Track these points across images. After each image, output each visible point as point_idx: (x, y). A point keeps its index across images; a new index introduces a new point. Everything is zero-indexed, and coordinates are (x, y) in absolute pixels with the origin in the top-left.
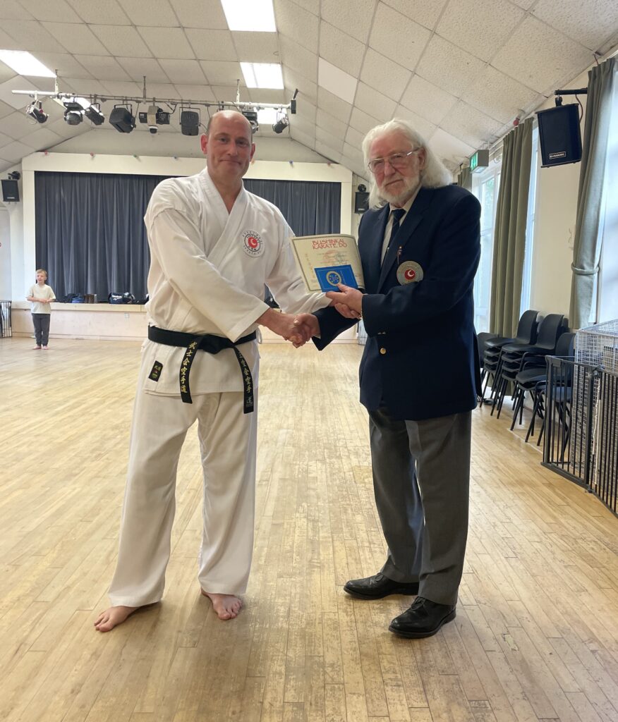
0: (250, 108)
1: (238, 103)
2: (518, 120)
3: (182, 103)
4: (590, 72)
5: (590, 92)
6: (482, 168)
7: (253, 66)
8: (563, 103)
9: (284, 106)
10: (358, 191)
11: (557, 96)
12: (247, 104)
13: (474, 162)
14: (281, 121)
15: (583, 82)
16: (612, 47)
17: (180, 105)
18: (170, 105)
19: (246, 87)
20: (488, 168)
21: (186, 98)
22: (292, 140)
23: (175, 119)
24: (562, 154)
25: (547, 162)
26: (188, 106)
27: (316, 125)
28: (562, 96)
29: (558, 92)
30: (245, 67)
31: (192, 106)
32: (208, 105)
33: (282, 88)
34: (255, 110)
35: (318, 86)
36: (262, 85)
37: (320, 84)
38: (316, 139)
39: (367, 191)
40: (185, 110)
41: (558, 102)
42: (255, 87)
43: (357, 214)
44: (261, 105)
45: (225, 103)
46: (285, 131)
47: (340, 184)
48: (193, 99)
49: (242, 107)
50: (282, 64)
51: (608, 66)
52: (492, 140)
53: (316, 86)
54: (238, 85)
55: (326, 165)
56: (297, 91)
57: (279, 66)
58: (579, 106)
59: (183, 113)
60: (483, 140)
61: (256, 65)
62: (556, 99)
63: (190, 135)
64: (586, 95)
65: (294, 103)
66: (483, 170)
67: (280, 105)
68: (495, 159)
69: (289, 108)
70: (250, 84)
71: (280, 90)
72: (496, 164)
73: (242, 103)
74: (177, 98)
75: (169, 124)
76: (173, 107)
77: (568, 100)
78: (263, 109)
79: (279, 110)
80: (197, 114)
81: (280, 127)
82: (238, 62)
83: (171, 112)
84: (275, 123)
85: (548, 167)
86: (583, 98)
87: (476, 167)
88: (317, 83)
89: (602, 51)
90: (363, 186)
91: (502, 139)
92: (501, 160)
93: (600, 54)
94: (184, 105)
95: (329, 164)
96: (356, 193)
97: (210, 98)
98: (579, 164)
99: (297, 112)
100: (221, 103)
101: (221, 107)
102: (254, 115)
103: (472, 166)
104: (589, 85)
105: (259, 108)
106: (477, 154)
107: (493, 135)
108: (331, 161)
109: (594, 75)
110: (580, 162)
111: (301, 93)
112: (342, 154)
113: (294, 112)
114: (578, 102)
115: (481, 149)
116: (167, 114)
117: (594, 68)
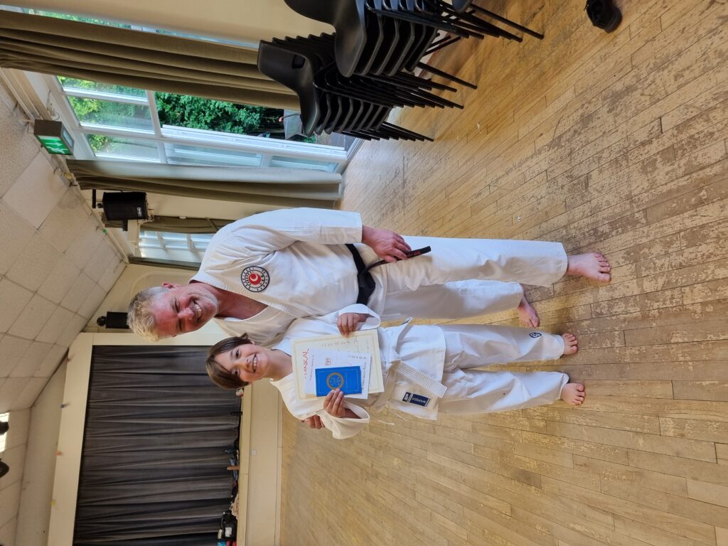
10: (105, 326)
22: (33, 405)
27: (7, 377)
38: (33, 377)
39: (105, 315)
47: (94, 347)
55: (69, 365)
95: (69, 360)
96: (107, 327)
108: (65, 358)
112: (55, 344)
115: (33, 131)
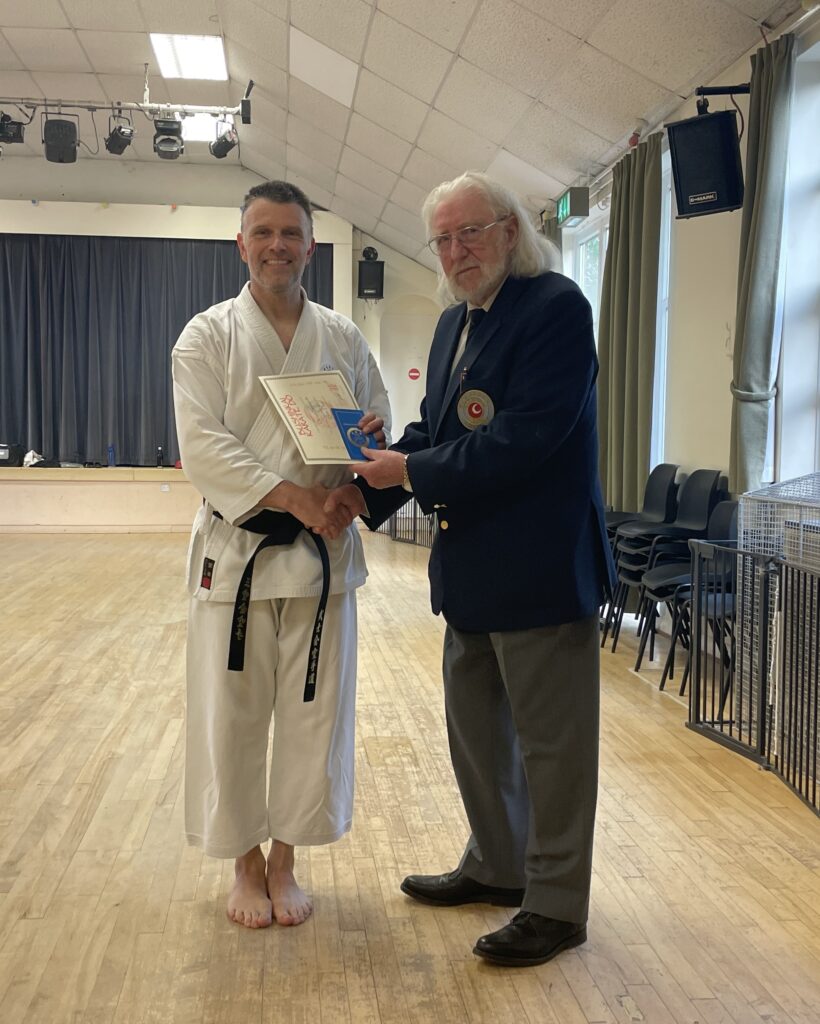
0: (169, 114)
1: (147, 104)
2: (636, 136)
3: (45, 105)
4: (753, 58)
5: (754, 89)
6: (577, 219)
7: (172, 41)
8: (711, 110)
9: (229, 110)
10: (364, 259)
11: (699, 98)
12: (163, 106)
13: (565, 209)
14: (224, 137)
15: (743, 74)
16: (789, 15)
17: (42, 109)
18: (23, 107)
19: (159, 76)
20: (588, 219)
21: (52, 96)
22: (244, 168)
23: (34, 134)
24: (709, 197)
25: (685, 210)
26: (56, 110)
27: (287, 143)
28: (709, 97)
29: (701, 91)
30: (159, 41)
31: (64, 110)
32: (92, 109)
33: (224, 77)
34: (178, 118)
35: (290, 76)
36: (189, 74)
37: (293, 71)
38: (287, 168)
39: (380, 259)
40: (51, 117)
41: (702, 107)
42: (178, 76)
43: (363, 300)
44: (188, 108)
45: (124, 104)
46: (232, 154)
47: (332, 245)
48: (65, 97)
49: (153, 112)
50: (224, 37)
51: (782, 47)
52: (594, 171)
53: (285, 75)
54: (147, 72)
56: (251, 84)
57: (219, 40)
58: (738, 114)
59: (49, 123)
60: (579, 170)
61: (177, 38)
62: (698, 102)
63: (61, 161)
64: (749, 95)
65: (246, 105)
66: (580, 222)
67: (222, 109)
68: (600, 203)
69: (238, 113)
70: (168, 72)
71: (222, 82)
72: (600, 212)
73: (155, 106)
74: (36, 95)
75: (22, 141)
76: (29, 112)
77: (717, 104)
78: (192, 115)
79: (221, 117)
80: (73, 124)
81: (222, 147)
82: (147, 32)
83: (25, 120)
84: (213, 139)
85: (688, 218)
86: (743, 101)
87: (567, 217)
88: (287, 71)
89: (772, 22)
90: (372, 249)
91: (610, 169)
92: (609, 204)
93: (769, 26)
94: (50, 109)
96: (360, 263)
97: (96, 96)
98: (738, 214)
99: (252, 120)
100: (116, 105)
101: (117, 112)
102: (176, 126)
103: (560, 215)
104: (752, 79)
105: (185, 114)
106: (569, 195)
107: (595, 162)
109: (760, 62)
110: (741, 210)
111: (259, 87)
112: (334, 195)
113: (246, 120)
114: (735, 108)
115: (576, 186)
116: (20, 125)
117: (761, 50)
